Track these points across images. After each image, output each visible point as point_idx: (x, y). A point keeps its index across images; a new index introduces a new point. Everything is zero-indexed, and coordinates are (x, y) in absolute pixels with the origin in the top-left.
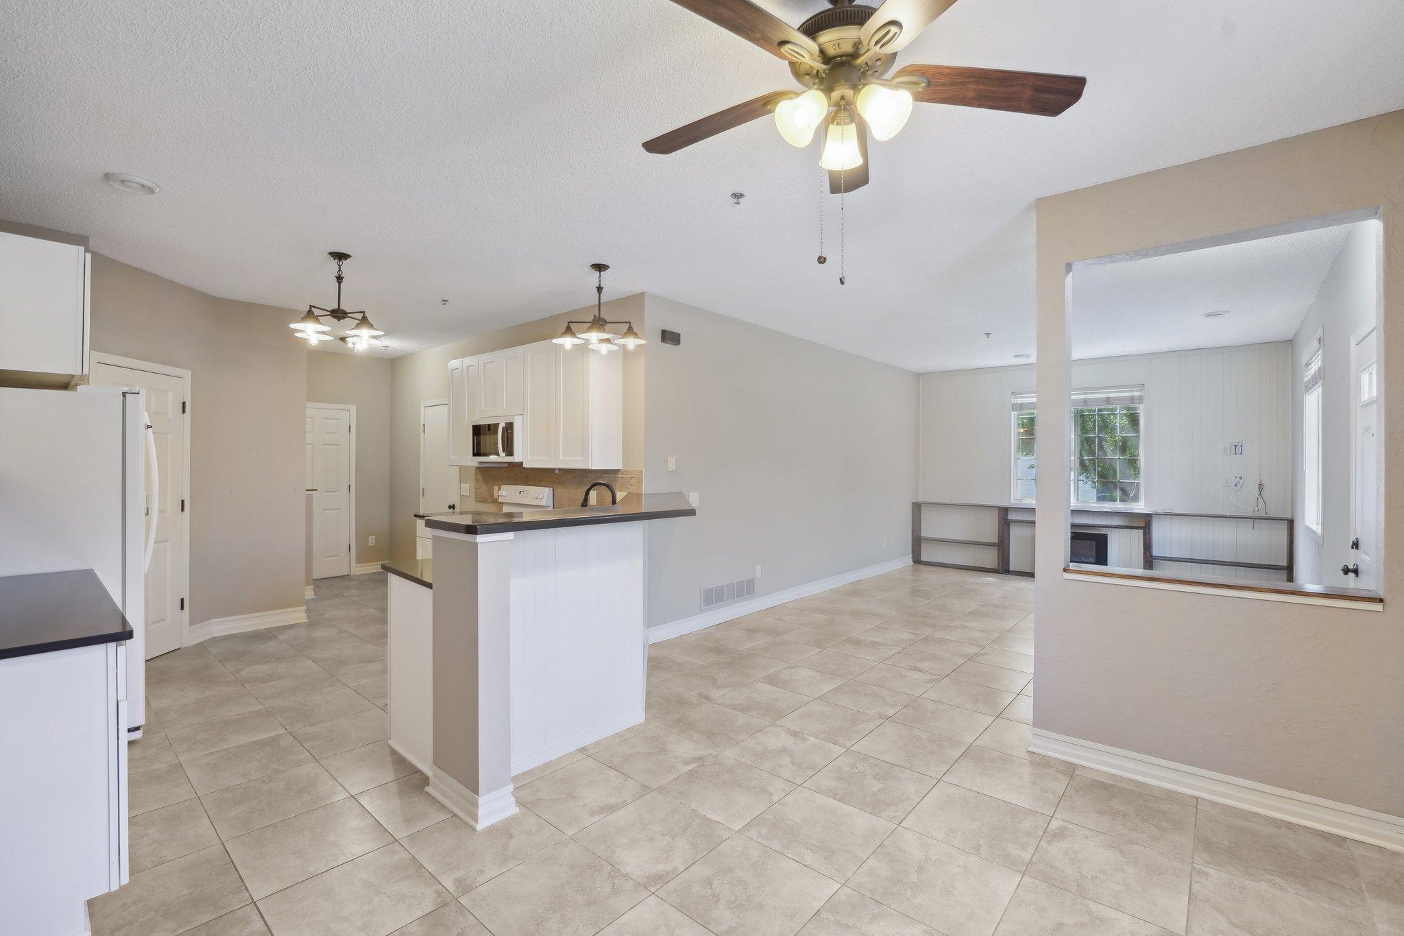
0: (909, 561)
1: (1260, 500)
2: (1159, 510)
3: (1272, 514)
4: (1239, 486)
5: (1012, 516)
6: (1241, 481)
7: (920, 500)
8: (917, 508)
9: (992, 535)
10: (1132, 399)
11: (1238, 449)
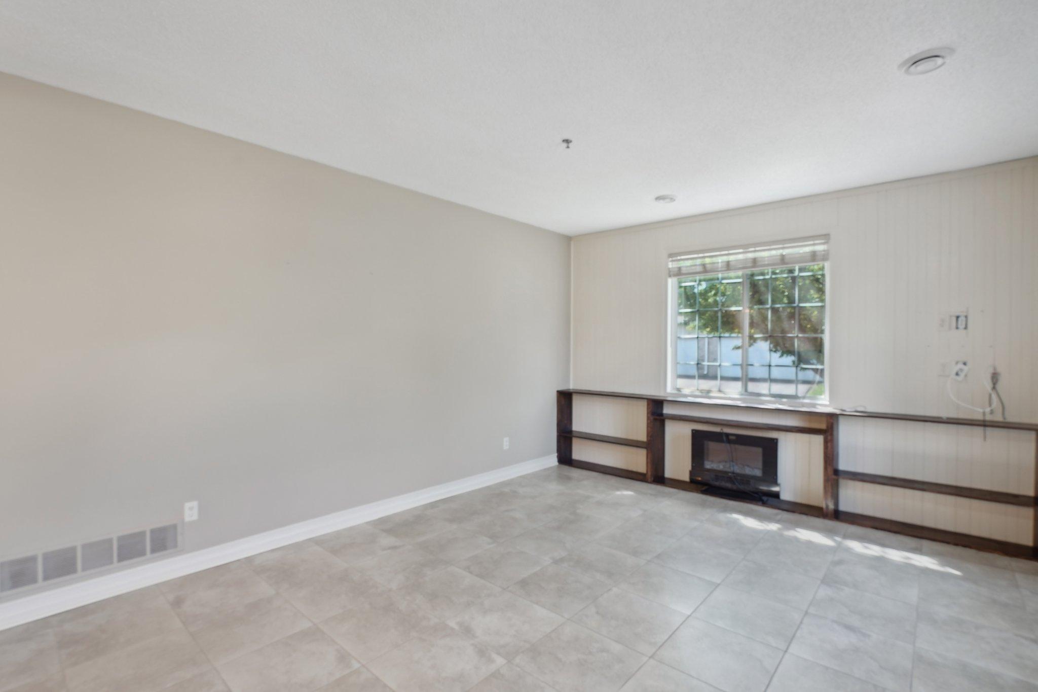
0: (552, 460)
1: (994, 396)
2: (849, 408)
3: (1012, 418)
4: (962, 375)
5: (667, 410)
6: (965, 368)
7: (572, 386)
8: (565, 399)
9: (641, 433)
10: (814, 256)
11: (960, 321)
